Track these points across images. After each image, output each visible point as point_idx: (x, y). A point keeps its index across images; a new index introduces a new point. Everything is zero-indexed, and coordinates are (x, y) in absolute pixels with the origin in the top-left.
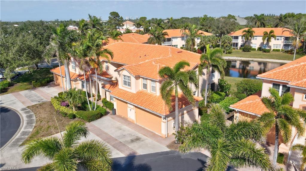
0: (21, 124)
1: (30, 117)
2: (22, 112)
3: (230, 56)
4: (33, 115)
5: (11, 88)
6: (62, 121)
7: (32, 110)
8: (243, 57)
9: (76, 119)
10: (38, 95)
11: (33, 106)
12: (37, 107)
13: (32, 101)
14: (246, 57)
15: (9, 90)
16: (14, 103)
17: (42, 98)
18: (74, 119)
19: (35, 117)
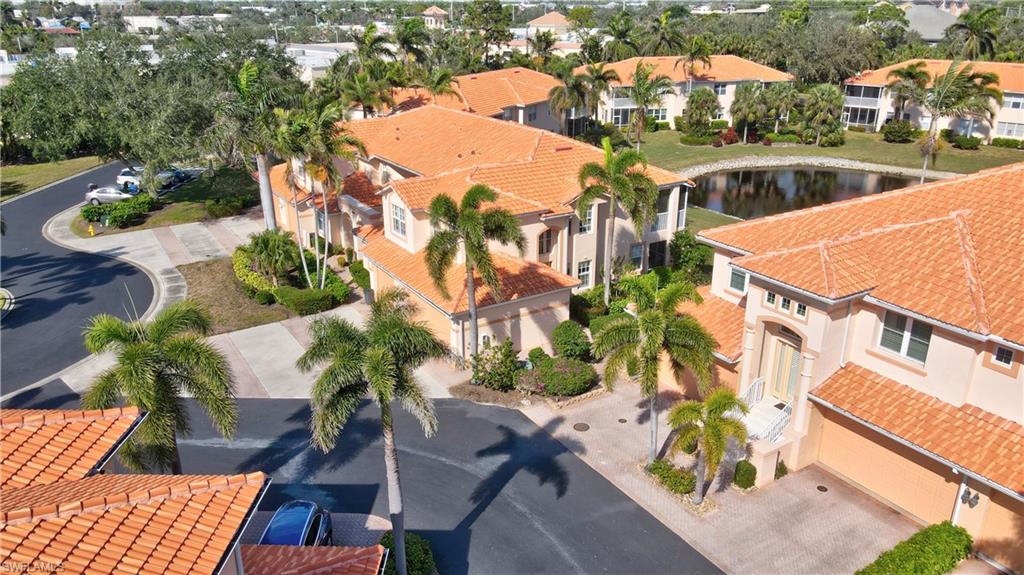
0: (152, 305)
1: (175, 290)
2: (163, 277)
3: (827, 156)
4: (183, 287)
5: (156, 215)
6: (240, 307)
7: (185, 275)
8: (871, 162)
9: (275, 306)
10: (213, 239)
11: (190, 264)
12: (199, 269)
13: (193, 253)
14: (882, 163)
15: (149, 220)
16: (152, 255)
17: (220, 246)
18: (270, 304)
19: (186, 292)
